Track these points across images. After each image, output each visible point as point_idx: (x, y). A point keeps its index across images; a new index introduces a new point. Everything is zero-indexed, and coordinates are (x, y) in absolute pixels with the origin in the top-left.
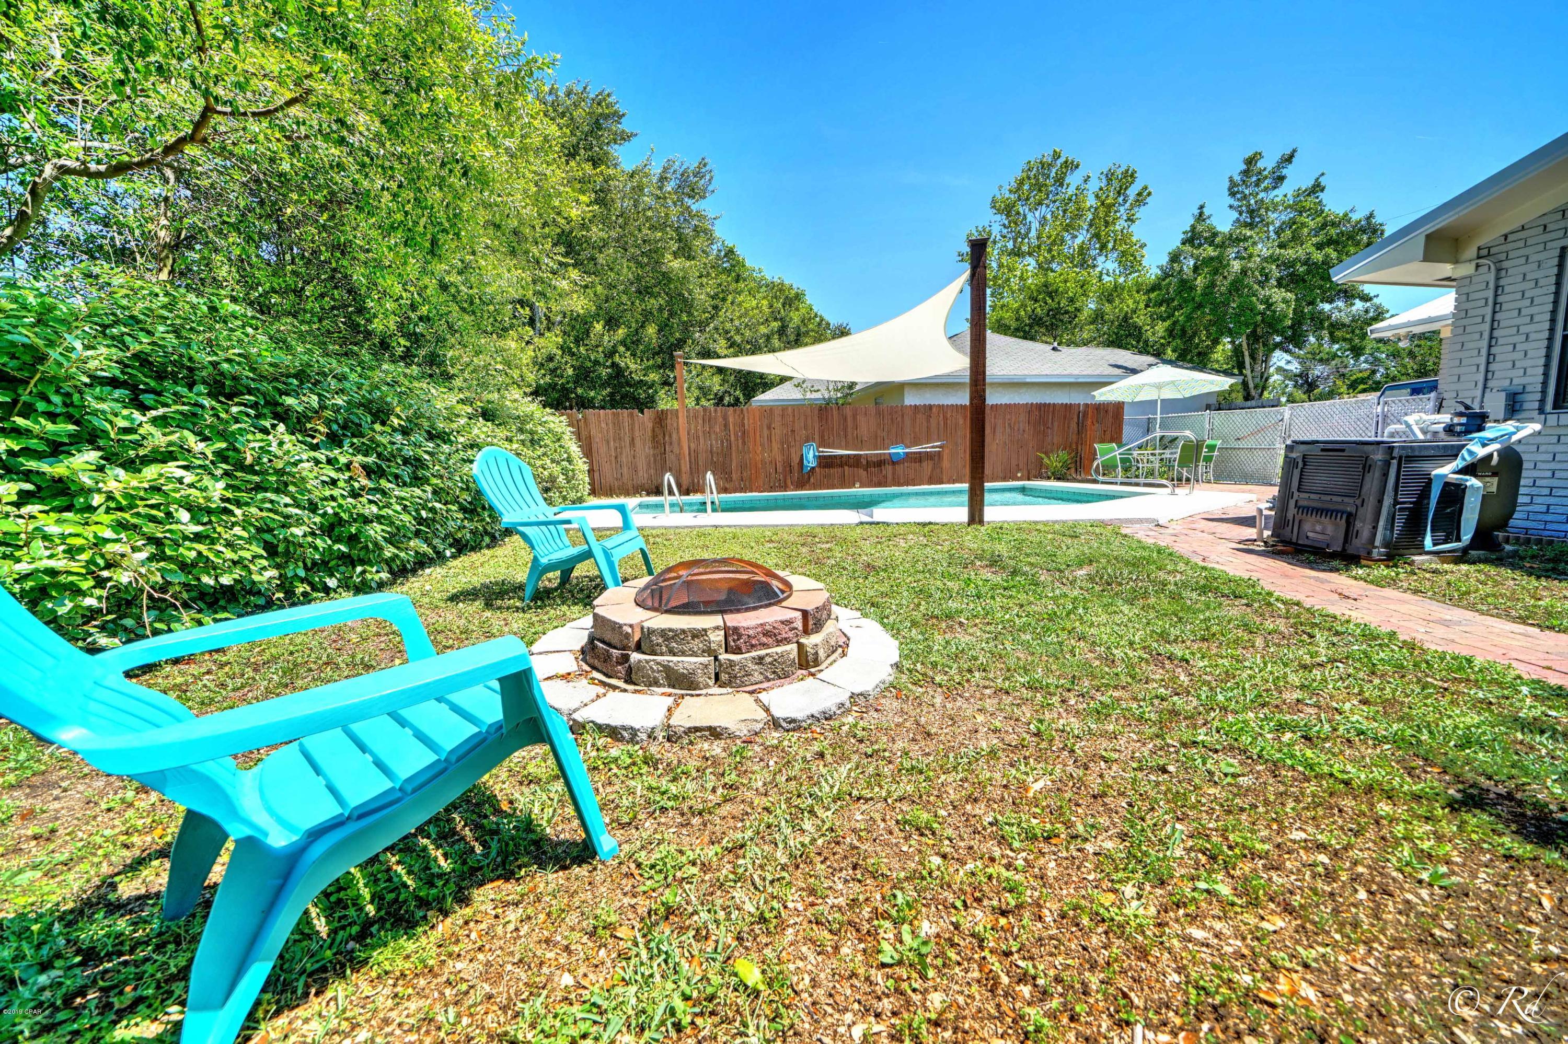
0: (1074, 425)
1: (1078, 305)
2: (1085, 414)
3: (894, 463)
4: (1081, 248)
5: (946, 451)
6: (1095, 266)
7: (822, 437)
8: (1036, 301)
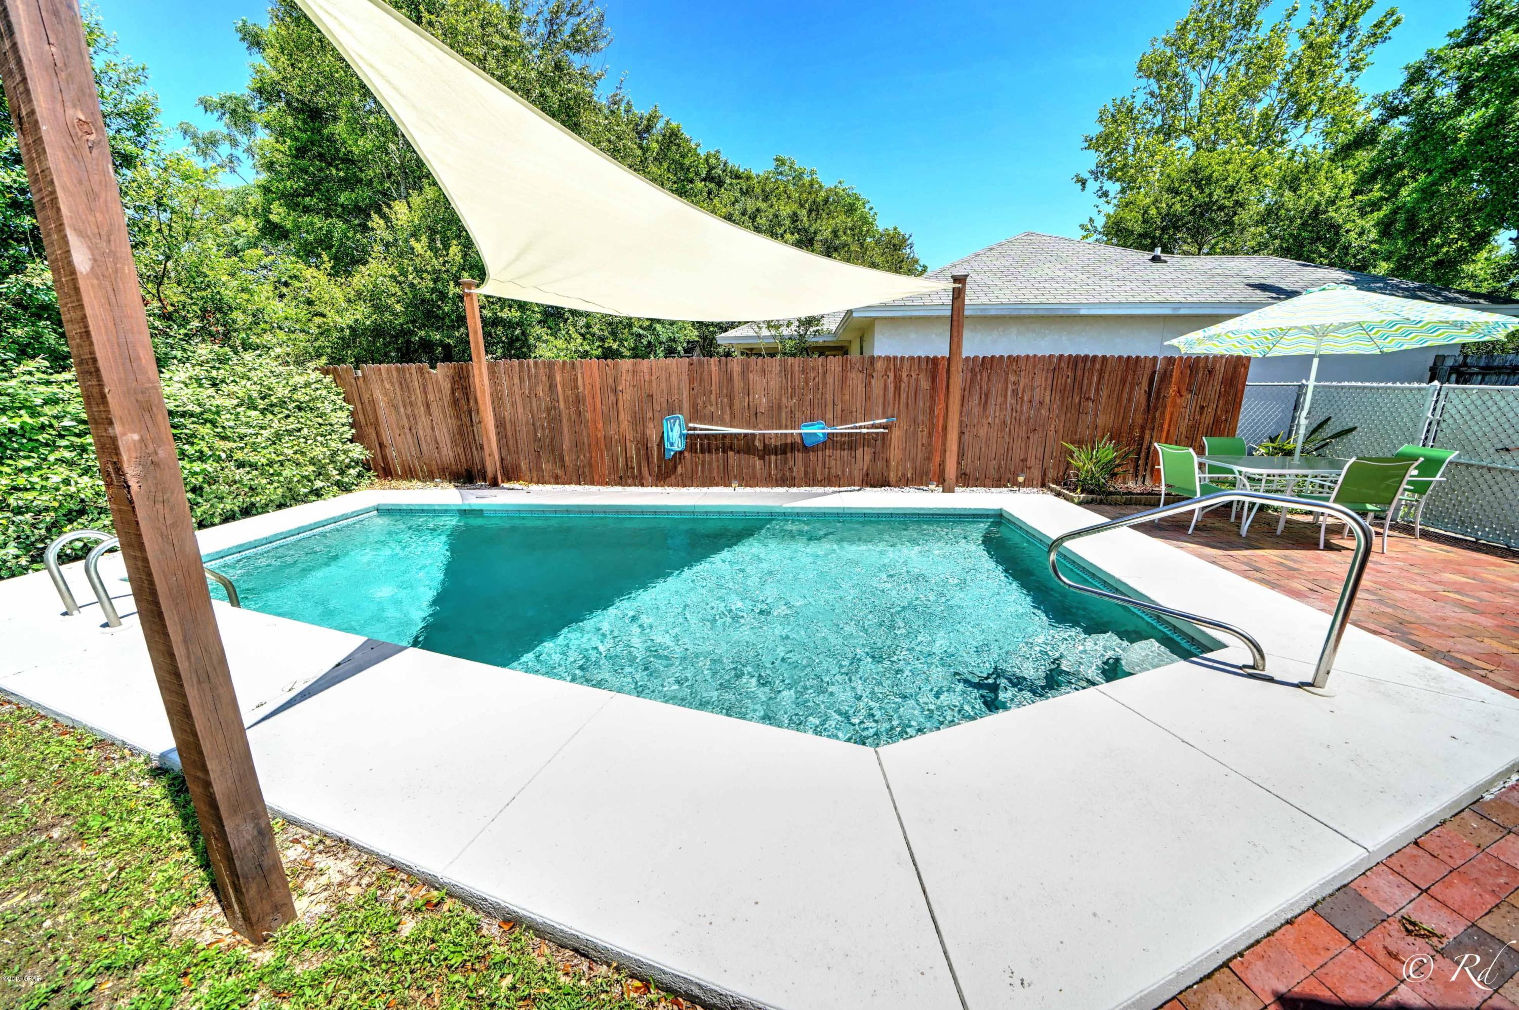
0: (1140, 395)
1: (1241, 197)
2: (1166, 376)
3: (806, 449)
4: (1265, 116)
5: (897, 433)
6: (1283, 142)
7: (694, 406)
8: (1177, 193)
